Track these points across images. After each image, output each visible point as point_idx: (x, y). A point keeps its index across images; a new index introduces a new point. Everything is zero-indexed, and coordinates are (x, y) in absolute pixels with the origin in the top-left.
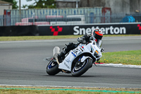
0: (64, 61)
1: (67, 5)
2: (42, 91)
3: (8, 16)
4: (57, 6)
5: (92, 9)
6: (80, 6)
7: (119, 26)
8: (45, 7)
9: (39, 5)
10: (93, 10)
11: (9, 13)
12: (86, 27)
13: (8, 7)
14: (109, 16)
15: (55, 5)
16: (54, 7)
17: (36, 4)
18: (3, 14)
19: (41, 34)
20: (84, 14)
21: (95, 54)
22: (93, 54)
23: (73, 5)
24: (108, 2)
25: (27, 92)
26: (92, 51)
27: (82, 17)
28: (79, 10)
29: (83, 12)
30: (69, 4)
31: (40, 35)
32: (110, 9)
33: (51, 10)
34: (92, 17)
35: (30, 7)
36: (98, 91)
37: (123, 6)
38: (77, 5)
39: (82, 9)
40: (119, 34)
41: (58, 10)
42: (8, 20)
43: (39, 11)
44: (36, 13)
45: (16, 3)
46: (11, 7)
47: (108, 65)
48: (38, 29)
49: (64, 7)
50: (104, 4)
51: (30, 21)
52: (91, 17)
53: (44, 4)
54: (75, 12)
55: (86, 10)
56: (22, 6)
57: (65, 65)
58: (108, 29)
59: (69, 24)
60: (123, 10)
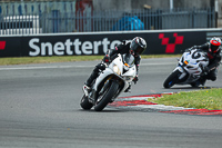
5: (55, 3)
10: (58, 5)
20: (39, 13)
28: (29, 5)
29: (36, 9)
32: (90, 3)
39: (35, 3)
55: (43, 5)
58: (100, 43)
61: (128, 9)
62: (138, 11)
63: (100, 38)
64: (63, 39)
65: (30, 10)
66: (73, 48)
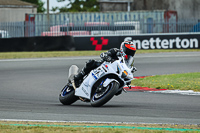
0: (82, 85)
1: (114, 7)
2: (79, 129)
3: (30, 23)
4: (100, 9)
5: (150, 13)
6: (134, 8)
7: (189, 37)
8: (84, 10)
9: (75, 7)
10: (152, 15)
11: (33, 19)
12: (141, 38)
13: (31, 10)
14: (174, 22)
15: (98, 8)
16: (96, 10)
17: (70, 6)
18: (24, 19)
19: (79, 48)
20: (139, 20)
21: (123, 76)
22: (120, 75)
23: (123, 7)
24: (173, 3)
25: (58, 131)
26: (118, 72)
27: (137, 25)
28: (132, 14)
29: (137, 17)
30: (118, 6)
31: (77, 50)
32: (175, 13)
33: (93, 15)
34: (151, 25)
35: (63, 10)
36: (159, 129)
37: (194, 9)
38: (129, 8)
39: (136, 13)
40: (189, 48)
41: (101, 15)
42: (31, 28)
43: (75, 16)
44: (70, 19)
45: (42, 4)
46: (36, 9)
47: (173, 92)
48: (73, 41)
49: (111, 10)
50: (167, 6)
51: (62, 29)
52: (148, 25)
53: (82, 6)
54: (126, 17)
55: (141, 14)
56: (50, 8)
57: (83, 91)
59: (117, 33)
60: (194, 14)
63: (174, 37)
64: (148, 38)
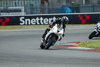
32: (47, 1)
55: (26, 2)
58: (52, 19)
61: (65, 4)
62: (69, 4)
65: (20, 4)
66: (39, 21)
